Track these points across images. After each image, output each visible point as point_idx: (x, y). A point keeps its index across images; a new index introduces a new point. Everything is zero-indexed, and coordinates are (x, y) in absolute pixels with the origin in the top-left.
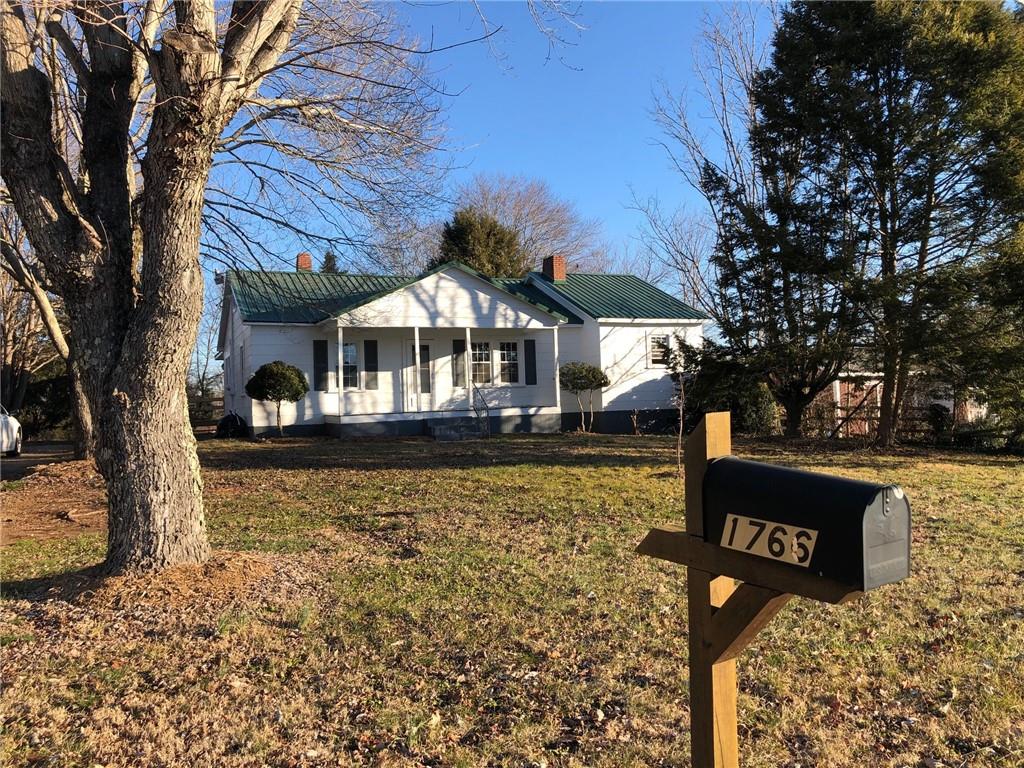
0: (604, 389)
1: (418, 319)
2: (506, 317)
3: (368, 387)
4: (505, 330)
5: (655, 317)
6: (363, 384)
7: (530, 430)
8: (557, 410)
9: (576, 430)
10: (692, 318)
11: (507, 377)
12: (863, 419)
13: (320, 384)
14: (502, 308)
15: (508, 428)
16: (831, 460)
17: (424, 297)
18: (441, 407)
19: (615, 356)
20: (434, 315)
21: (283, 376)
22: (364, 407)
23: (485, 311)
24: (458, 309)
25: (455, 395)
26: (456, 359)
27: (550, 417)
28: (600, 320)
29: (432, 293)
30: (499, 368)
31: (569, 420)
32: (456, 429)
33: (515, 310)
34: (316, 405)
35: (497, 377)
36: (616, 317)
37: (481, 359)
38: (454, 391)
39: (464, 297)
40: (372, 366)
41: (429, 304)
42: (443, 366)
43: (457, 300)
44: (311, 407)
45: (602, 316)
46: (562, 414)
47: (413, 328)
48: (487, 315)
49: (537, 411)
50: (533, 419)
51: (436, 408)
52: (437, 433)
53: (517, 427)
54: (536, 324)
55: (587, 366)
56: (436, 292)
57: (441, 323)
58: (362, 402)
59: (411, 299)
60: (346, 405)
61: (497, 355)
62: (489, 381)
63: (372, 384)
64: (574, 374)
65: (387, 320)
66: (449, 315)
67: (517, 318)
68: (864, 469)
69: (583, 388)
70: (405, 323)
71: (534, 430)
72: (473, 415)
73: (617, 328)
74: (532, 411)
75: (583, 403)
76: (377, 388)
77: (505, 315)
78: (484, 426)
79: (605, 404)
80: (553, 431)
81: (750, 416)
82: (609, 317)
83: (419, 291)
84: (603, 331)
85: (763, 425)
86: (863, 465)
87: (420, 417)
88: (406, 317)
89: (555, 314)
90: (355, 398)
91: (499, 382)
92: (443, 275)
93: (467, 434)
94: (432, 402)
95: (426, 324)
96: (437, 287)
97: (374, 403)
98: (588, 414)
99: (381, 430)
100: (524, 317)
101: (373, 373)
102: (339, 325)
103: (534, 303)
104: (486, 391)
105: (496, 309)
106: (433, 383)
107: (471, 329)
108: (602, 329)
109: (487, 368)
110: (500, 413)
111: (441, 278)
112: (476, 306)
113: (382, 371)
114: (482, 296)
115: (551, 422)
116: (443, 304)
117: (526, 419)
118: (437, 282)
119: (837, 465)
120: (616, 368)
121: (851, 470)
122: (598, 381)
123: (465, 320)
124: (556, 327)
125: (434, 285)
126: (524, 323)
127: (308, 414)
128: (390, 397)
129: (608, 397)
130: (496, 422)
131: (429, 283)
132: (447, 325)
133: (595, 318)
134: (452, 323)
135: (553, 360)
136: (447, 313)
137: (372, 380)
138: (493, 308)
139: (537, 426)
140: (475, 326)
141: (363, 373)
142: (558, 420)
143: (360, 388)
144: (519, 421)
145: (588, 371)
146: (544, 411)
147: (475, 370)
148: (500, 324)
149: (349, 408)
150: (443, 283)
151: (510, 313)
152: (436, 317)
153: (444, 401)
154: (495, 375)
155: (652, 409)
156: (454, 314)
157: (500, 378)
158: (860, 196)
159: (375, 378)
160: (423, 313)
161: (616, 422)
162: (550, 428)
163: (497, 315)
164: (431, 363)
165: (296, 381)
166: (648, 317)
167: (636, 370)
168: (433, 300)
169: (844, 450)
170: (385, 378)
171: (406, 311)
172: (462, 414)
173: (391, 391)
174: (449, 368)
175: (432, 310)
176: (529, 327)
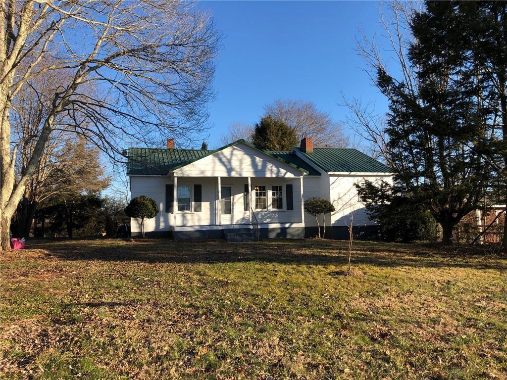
0: (332, 213)
1: (220, 172)
2: (272, 171)
3: (196, 211)
4: (271, 178)
5: (363, 171)
6: (193, 209)
7: (286, 236)
8: (302, 225)
9: (315, 237)
10: (386, 172)
11: (276, 205)
12: (495, 233)
13: (169, 209)
14: (269, 166)
15: (273, 235)
16: (467, 262)
17: (224, 160)
18: (237, 222)
19: (339, 194)
20: (229, 170)
21: (143, 204)
22: (193, 222)
23: (260, 168)
24: (244, 166)
25: (246, 215)
26: (246, 195)
27: (298, 229)
28: (330, 173)
29: (229, 157)
30: (271, 200)
31: (310, 231)
32: (241, 235)
33: (277, 167)
34: (166, 221)
35: (270, 205)
36: (339, 171)
37: (261, 195)
38: (245, 213)
39: (247, 160)
40: (198, 199)
41: (227, 163)
42: (238, 200)
43: (244, 161)
44: (164, 222)
45: (331, 171)
46: (306, 228)
47: (218, 177)
48: (261, 170)
49: (290, 225)
50: (288, 230)
51: (234, 223)
52: (229, 237)
53: (278, 235)
54: (290, 175)
55: (321, 200)
56: (231, 157)
57: (234, 174)
58: (192, 219)
59: (217, 160)
60: (183, 221)
61: (270, 193)
62: (265, 208)
63: (198, 209)
64: (313, 204)
65: (202, 172)
66: (238, 170)
67: (279, 171)
68: (490, 270)
69: (319, 212)
70: (213, 174)
71: (288, 237)
72: (251, 227)
73: (340, 178)
74: (287, 225)
75: (319, 221)
76: (201, 211)
77: (271, 170)
78: (258, 234)
79: (333, 222)
80: (299, 238)
81: (421, 230)
82: (335, 171)
83: (221, 156)
84: (332, 179)
85: (429, 236)
86: (490, 267)
87: (221, 228)
88: (214, 171)
89: (301, 169)
90: (189, 217)
91: (271, 209)
92: (235, 147)
93: (246, 239)
94: (232, 219)
95: (225, 175)
96: (232, 154)
97: (199, 220)
98: (322, 228)
99: (198, 235)
100: (283, 171)
101: (199, 203)
102: (175, 175)
103: (288, 163)
104: (263, 213)
105: (266, 166)
106: (233, 209)
107: (251, 178)
108: (331, 178)
109: (264, 201)
110: (268, 226)
111: (234, 149)
112: (254, 164)
113: (204, 201)
114: (258, 159)
115: (299, 232)
116: (235, 164)
117: (284, 230)
118: (232, 151)
119: (470, 266)
120: (340, 201)
121: (480, 271)
122: (329, 208)
123: (248, 172)
124: (302, 177)
125: (230, 153)
126: (283, 175)
127: (162, 225)
128: (209, 216)
129: (335, 218)
130: (265, 232)
131: (227, 152)
132: (237, 176)
133: (326, 171)
134: (240, 174)
135: (300, 197)
136: (237, 169)
137: (198, 206)
138: (264, 166)
139: (290, 233)
140: (253, 176)
141: (193, 203)
142: (302, 232)
143: (191, 212)
144: (279, 231)
145: (322, 202)
146: (294, 225)
147: (257, 201)
148: (268, 175)
149: (185, 222)
150: (235, 152)
151: (275, 169)
152: (231, 171)
153: (239, 219)
154: (269, 204)
155: (362, 225)
156: (241, 169)
157: (271, 206)
158: (485, 84)
159: (200, 206)
160: (223, 168)
161: (339, 232)
162: (298, 235)
163: (267, 170)
164: (232, 197)
165: (151, 207)
166: (359, 171)
167: (352, 202)
168: (229, 161)
169: (478, 254)
170: (205, 205)
171: (214, 168)
172: (245, 227)
173: (209, 213)
174: (242, 200)
175: (229, 167)
176: (286, 176)
